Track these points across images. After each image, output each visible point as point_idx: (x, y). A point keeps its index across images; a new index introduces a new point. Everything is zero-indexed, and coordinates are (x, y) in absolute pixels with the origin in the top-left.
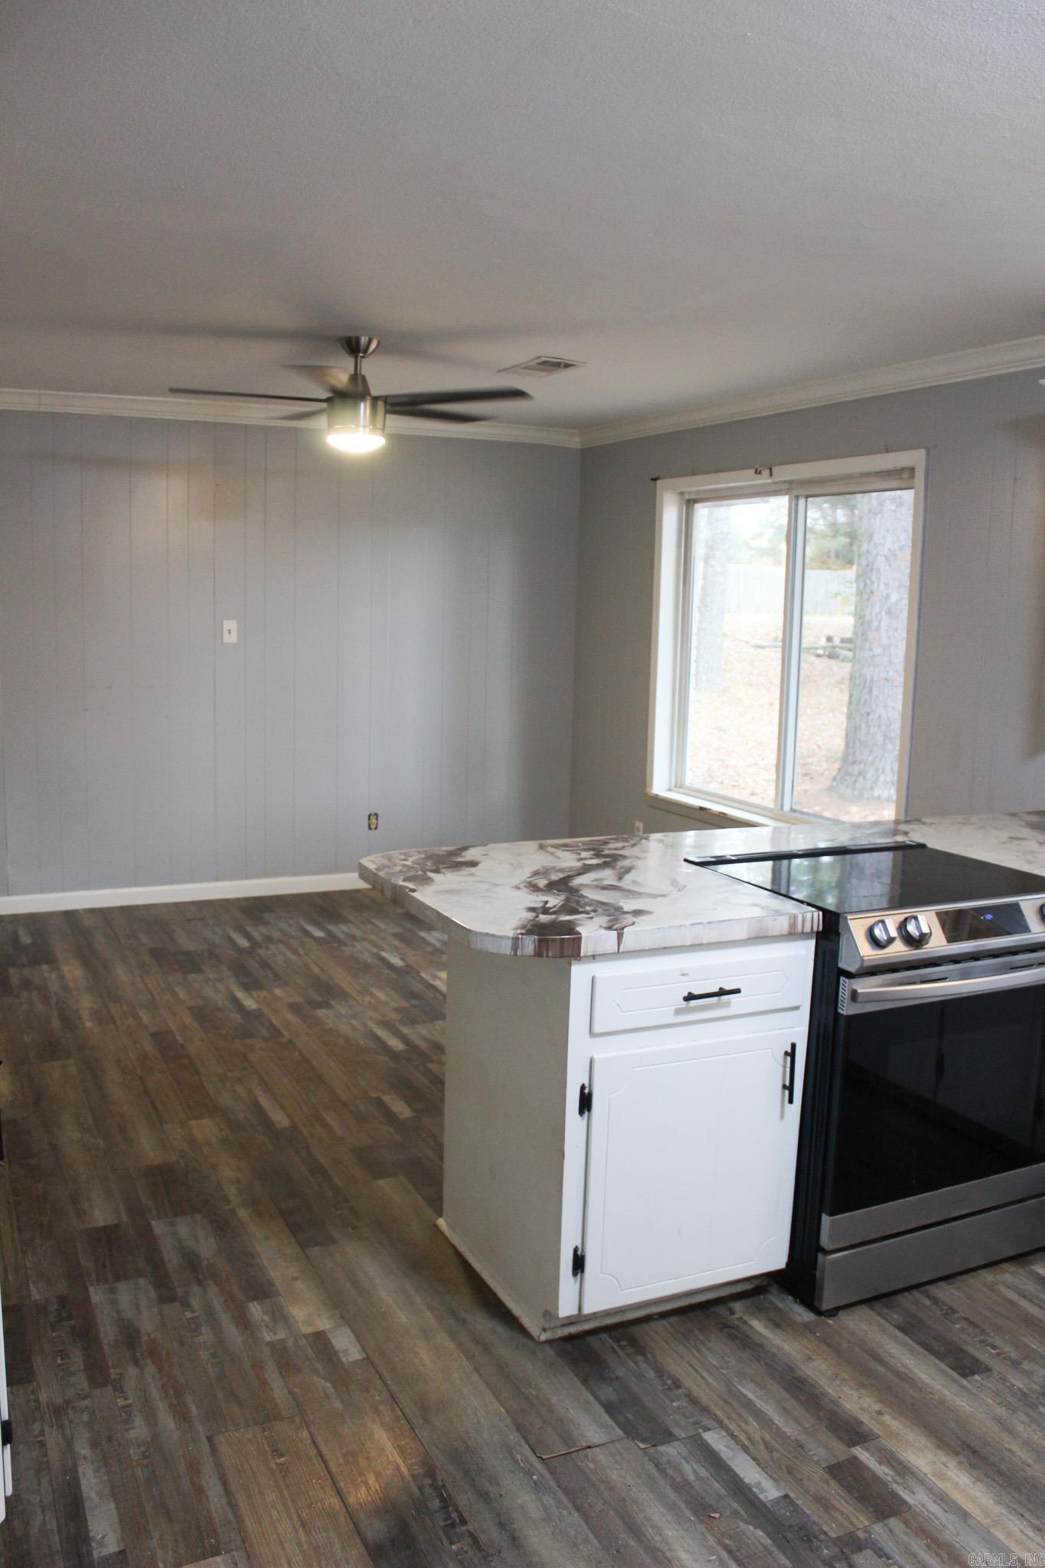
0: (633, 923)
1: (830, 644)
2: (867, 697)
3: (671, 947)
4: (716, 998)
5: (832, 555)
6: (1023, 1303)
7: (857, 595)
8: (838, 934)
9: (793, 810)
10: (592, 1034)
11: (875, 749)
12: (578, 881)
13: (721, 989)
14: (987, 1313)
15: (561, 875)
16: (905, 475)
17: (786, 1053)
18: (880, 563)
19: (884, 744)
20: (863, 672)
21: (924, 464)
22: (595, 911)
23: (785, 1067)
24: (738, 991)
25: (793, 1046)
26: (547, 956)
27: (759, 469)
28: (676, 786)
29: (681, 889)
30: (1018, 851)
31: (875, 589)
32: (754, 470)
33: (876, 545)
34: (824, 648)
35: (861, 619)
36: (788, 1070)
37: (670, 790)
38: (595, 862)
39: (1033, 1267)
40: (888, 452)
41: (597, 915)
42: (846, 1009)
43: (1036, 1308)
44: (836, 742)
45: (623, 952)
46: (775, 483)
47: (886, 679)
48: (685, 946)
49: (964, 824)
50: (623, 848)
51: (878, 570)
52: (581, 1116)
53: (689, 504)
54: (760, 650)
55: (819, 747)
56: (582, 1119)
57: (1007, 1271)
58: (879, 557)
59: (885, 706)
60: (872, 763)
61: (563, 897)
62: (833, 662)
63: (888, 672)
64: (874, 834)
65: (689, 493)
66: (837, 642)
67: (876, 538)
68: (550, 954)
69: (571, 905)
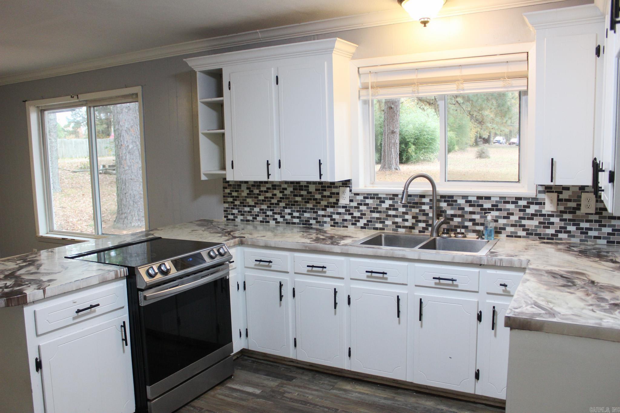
0: (49, 285)
1: (104, 168)
2: (124, 187)
3: (67, 292)
4: (89, 310)
5: (101, 132)
6: (226, 398)
7: (115, 146)
8: (135, 275)
9: (103, 234)
10: (37, 335)
11: (130, 207)
12: (19, 273)
13: (91, 305)
14: (214, 406)
15: (10, 272)
16: (134, 96)
17: (122, 326)
18: (124, 133)
19: (134, 205)
20: (122, 177)
21: (141, 92)
22: (30, 283)
23: (122, 332)
24: (98, 305)
25: (124, 323)
26: (12, 306)
27: (73, 96)
28: (50, 231)
29: (66, 268)
30: (196, 235)
31: (123, 143)
32: (70, 96)
33: (121, 126)
34: (102, 170)
35: (118, 156)
36: (123, 333)
37: (47, 233)
38: (24, 264)
39: (227, 385)
40: (126, 87)
41: (32, 285)
42: (143, 303)
43: (231, 399)
44: (114, 207)
45: (46, 298)
46: (80, 101)
47: (131, 179)
48: (73, 291)
49: (174, 228)
50: (35, 257)
51: (123, 136)
52: (38, 372)
53: (42, 112)
54: (75, 173)
55: (106, 210)
56: (38, 373)
57: (218, 389)
58: (123, 131)
59: (132, 190)
60: (130, 213)
61: (13, 280)
62: (107, 175)
63: (131, 176)
64: (140, 236)
65: (41, 107)
66: (107, 167)
67: (121, 123)
68: (13, 305)
69: (18, 283)
